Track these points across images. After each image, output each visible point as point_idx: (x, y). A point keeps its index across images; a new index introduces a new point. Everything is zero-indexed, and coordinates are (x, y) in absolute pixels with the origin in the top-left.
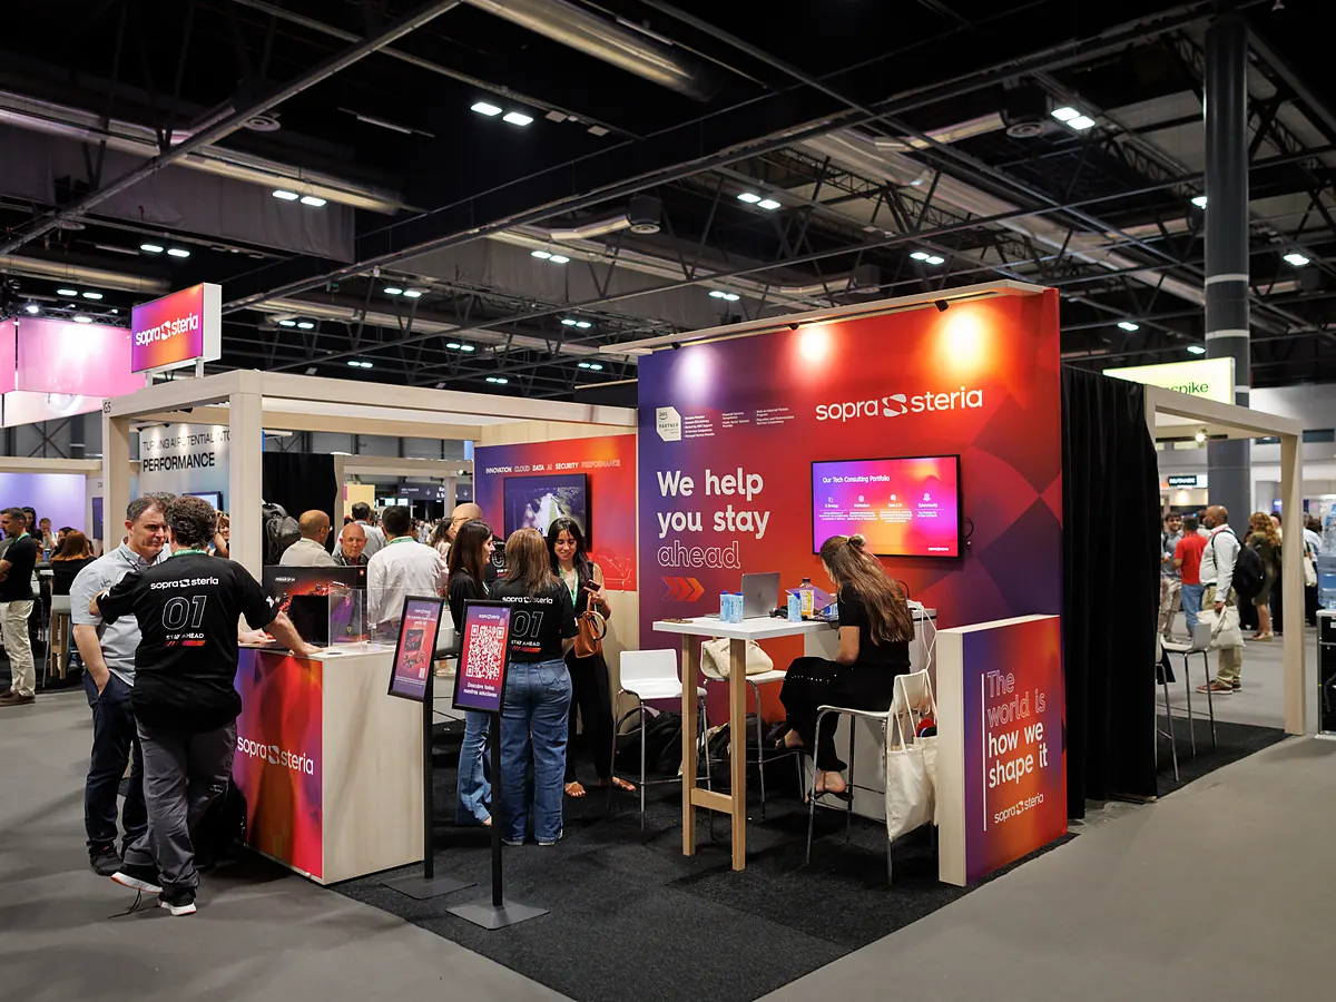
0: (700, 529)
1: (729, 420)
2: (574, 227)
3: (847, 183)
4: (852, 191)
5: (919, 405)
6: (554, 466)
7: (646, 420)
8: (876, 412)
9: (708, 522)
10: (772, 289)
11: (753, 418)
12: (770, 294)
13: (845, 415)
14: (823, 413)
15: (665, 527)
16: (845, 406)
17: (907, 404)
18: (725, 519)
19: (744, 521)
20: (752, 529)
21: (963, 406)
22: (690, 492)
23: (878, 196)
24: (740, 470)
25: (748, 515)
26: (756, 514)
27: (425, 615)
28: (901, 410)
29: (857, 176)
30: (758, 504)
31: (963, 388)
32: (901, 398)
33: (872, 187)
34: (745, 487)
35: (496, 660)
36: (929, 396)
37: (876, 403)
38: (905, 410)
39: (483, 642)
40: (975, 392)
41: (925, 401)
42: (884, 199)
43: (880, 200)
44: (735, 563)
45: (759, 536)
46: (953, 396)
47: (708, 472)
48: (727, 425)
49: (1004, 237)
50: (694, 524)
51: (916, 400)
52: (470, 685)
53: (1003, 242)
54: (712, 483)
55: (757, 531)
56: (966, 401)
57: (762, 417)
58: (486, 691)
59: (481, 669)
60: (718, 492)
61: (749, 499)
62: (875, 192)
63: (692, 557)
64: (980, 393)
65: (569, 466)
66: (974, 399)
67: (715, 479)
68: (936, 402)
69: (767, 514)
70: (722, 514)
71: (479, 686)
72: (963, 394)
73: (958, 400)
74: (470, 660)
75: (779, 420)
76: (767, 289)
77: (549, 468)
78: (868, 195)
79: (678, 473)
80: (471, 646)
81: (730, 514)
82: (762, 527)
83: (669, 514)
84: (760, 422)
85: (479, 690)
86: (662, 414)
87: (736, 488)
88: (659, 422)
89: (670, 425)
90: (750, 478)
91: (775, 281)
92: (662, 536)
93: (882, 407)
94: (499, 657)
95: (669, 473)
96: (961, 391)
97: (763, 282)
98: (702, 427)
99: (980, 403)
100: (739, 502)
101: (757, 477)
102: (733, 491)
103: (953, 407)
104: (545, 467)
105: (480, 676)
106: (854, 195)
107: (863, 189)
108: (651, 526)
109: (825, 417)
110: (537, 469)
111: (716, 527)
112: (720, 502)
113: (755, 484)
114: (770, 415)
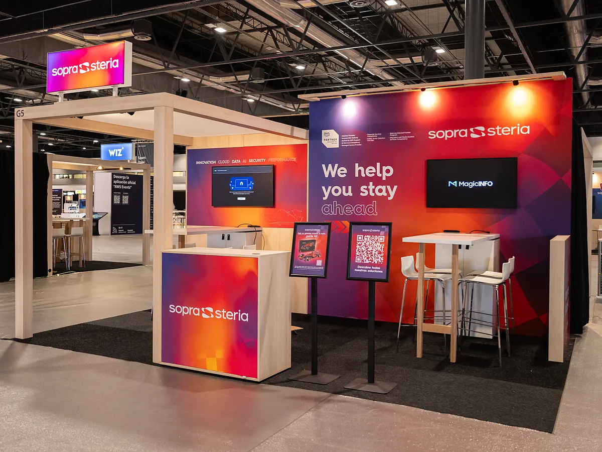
0: (351, 195)
1: (371, 137)
2: (98, 34)
3: (251, 23)
4: (254, 27)
5: (492, 132)
6: (248, 161)
7: (315, 136)
8: (466, 135)
9: (356, 191)
10: (205, 77)
11: (388, 136)
12: (204, 79)
13: (447, 136)
14: (433, 135)
15: (327, 194)
16: (447, 132)
17: (486, 132)
18: (368, 190)
19: (380, 191)
20: (385, 194)
21: (518, 133)
22: (345, 175)
23: (266, 31)
24: (378, 164)
25: (383, 188)
26: (389, 187)
27: (316, 232)
28: (482, 134)
29: (256, 20)
30: (390, 181)
31: (518, 125)
32: (482, 129)
33: (264, 26)
34: (381, 172)
35: (380, 253)
36: (498, 128)
37: (466, 131)
38: (484, 135)
39: (368, 244)
40: (526, 127)
41: (496, 131)
42: (269, 33)
43: (267, 34)
44: (374, 212)
45: (390, 199)
46: (513, 128)
47: (357, 165)
48: (369, 140)
49: (326, 59)
50: (347, 192)
51: (490, 130)
52: (359, 267)
53: (325, 61)
54: (360, 171)
55: (389, 195)
56: (520, 131)
57: (393, 136)
58: (373, 270)
59: (368, 258)
60: (363, 175)
61: (384, 179)
62: (264, 29)
63: (345, 209)
64: (528, 127)
65: (259, 160)
66: (525, 130)
67: (362, 169)
68: (503, 131)
69: (395, 187)
70: (366, 187)
71: (367, 267)
72: (518, 127)
73: (515, 130)
74: (357, 254)
75: (405, 138)
76: (203, 77)
77: (244, 161)
78: (262, 30)
79: (336, 165)
80: (358, 247)
81: (371, 187)
82: (392, 194)
83: (330, 187)
84: (392, 139)
85: (367, 269)
86: (325, 133)
87: (375, 173)
88: (323, 137)
89: (331, 139)
90: (385, 168)
91: (207, 73)
92: (324, 199)
93: (469, 133)
94: (382, 251)
95: (330, 165)
96: (517, 126)
97: (202, 73)
98: (354, 141)
99: (528, 132)
100: (377, 181)
101: (390, 168)
102: (373, 175)
103: (512, 134)
104: (241, 161)
105: (367, 262)
106: (255, 29)
107: (259, 27)
108: (317, 194)
109: (435, 137)
110: (235, 162)
111: (361, 194)
112: (366, 181)
113: (388, 171)
114: (399, 135)
